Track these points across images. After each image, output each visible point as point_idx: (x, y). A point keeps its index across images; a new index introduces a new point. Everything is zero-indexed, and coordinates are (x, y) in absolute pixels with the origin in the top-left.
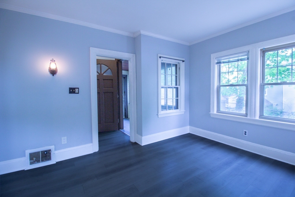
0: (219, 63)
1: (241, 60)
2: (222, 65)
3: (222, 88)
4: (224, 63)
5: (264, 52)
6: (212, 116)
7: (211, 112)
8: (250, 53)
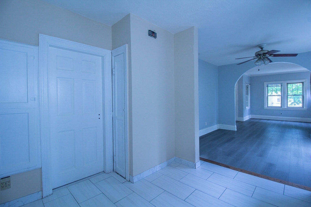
0: (268, 86)
1: (279, 86)
2: (269, 87)
3: (269, 97)
4: (269, 86)
5: (288, 84)
6: (265, 109)
7: (265, 107)
8: (283, 84)
